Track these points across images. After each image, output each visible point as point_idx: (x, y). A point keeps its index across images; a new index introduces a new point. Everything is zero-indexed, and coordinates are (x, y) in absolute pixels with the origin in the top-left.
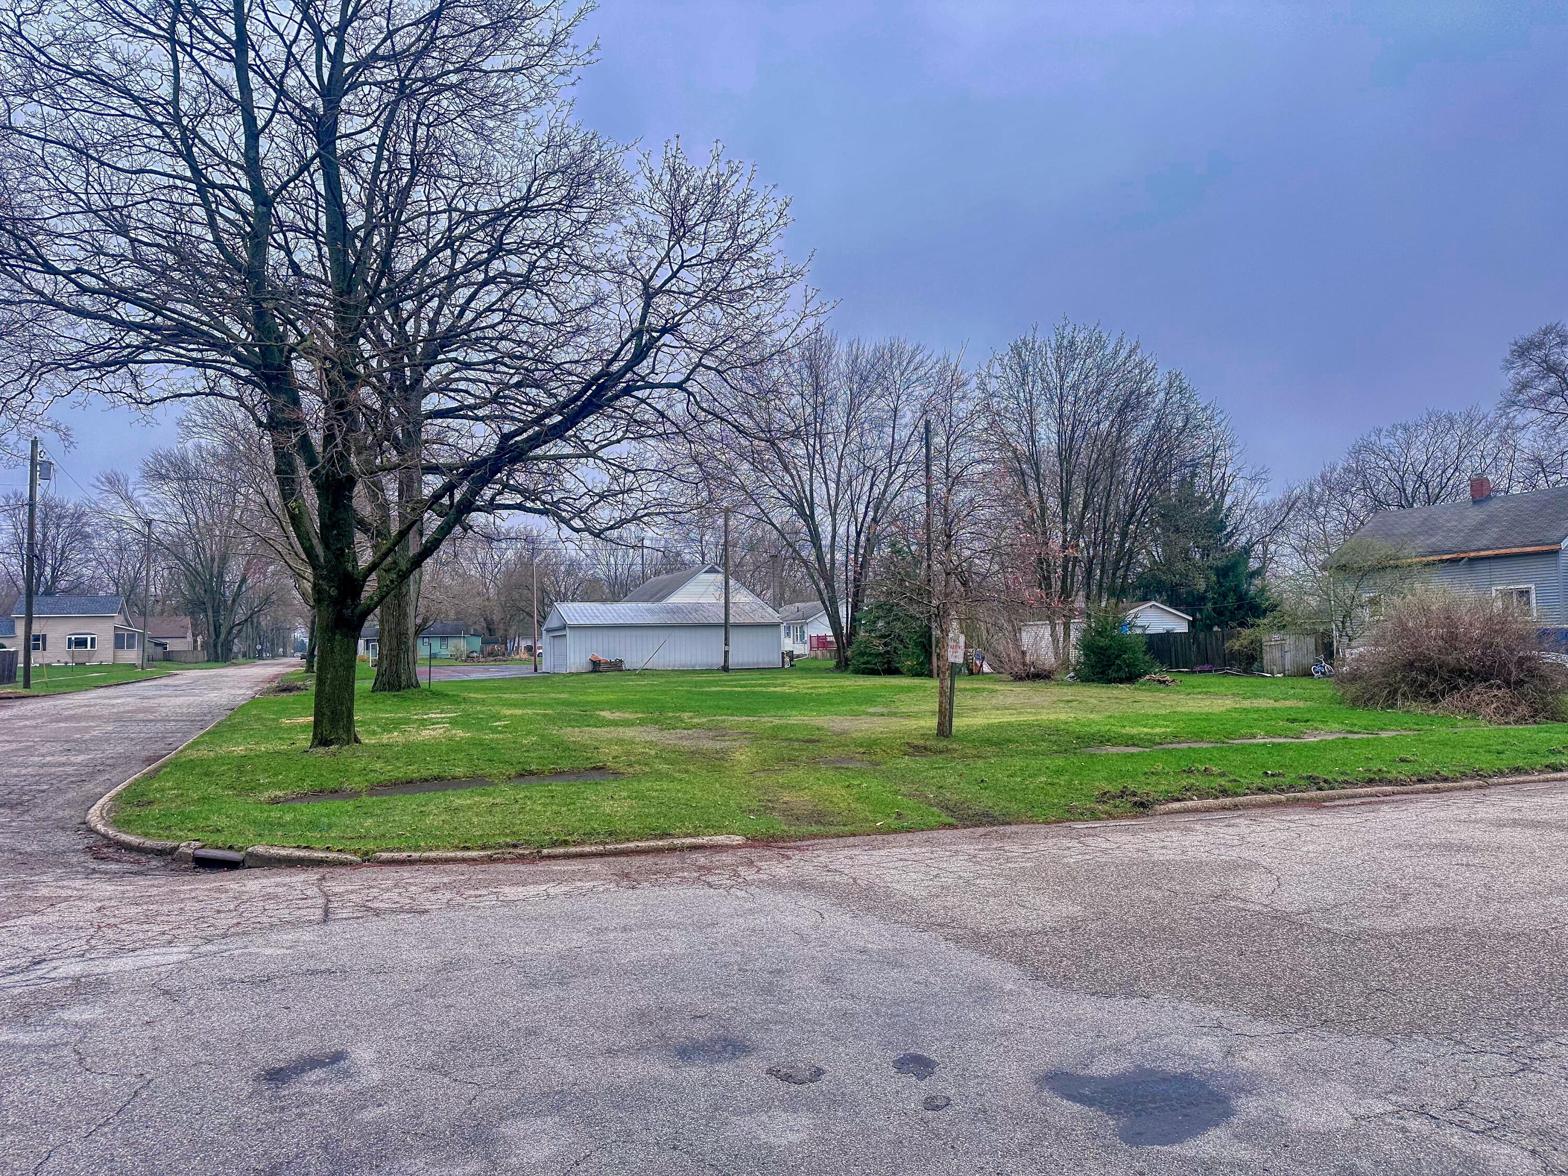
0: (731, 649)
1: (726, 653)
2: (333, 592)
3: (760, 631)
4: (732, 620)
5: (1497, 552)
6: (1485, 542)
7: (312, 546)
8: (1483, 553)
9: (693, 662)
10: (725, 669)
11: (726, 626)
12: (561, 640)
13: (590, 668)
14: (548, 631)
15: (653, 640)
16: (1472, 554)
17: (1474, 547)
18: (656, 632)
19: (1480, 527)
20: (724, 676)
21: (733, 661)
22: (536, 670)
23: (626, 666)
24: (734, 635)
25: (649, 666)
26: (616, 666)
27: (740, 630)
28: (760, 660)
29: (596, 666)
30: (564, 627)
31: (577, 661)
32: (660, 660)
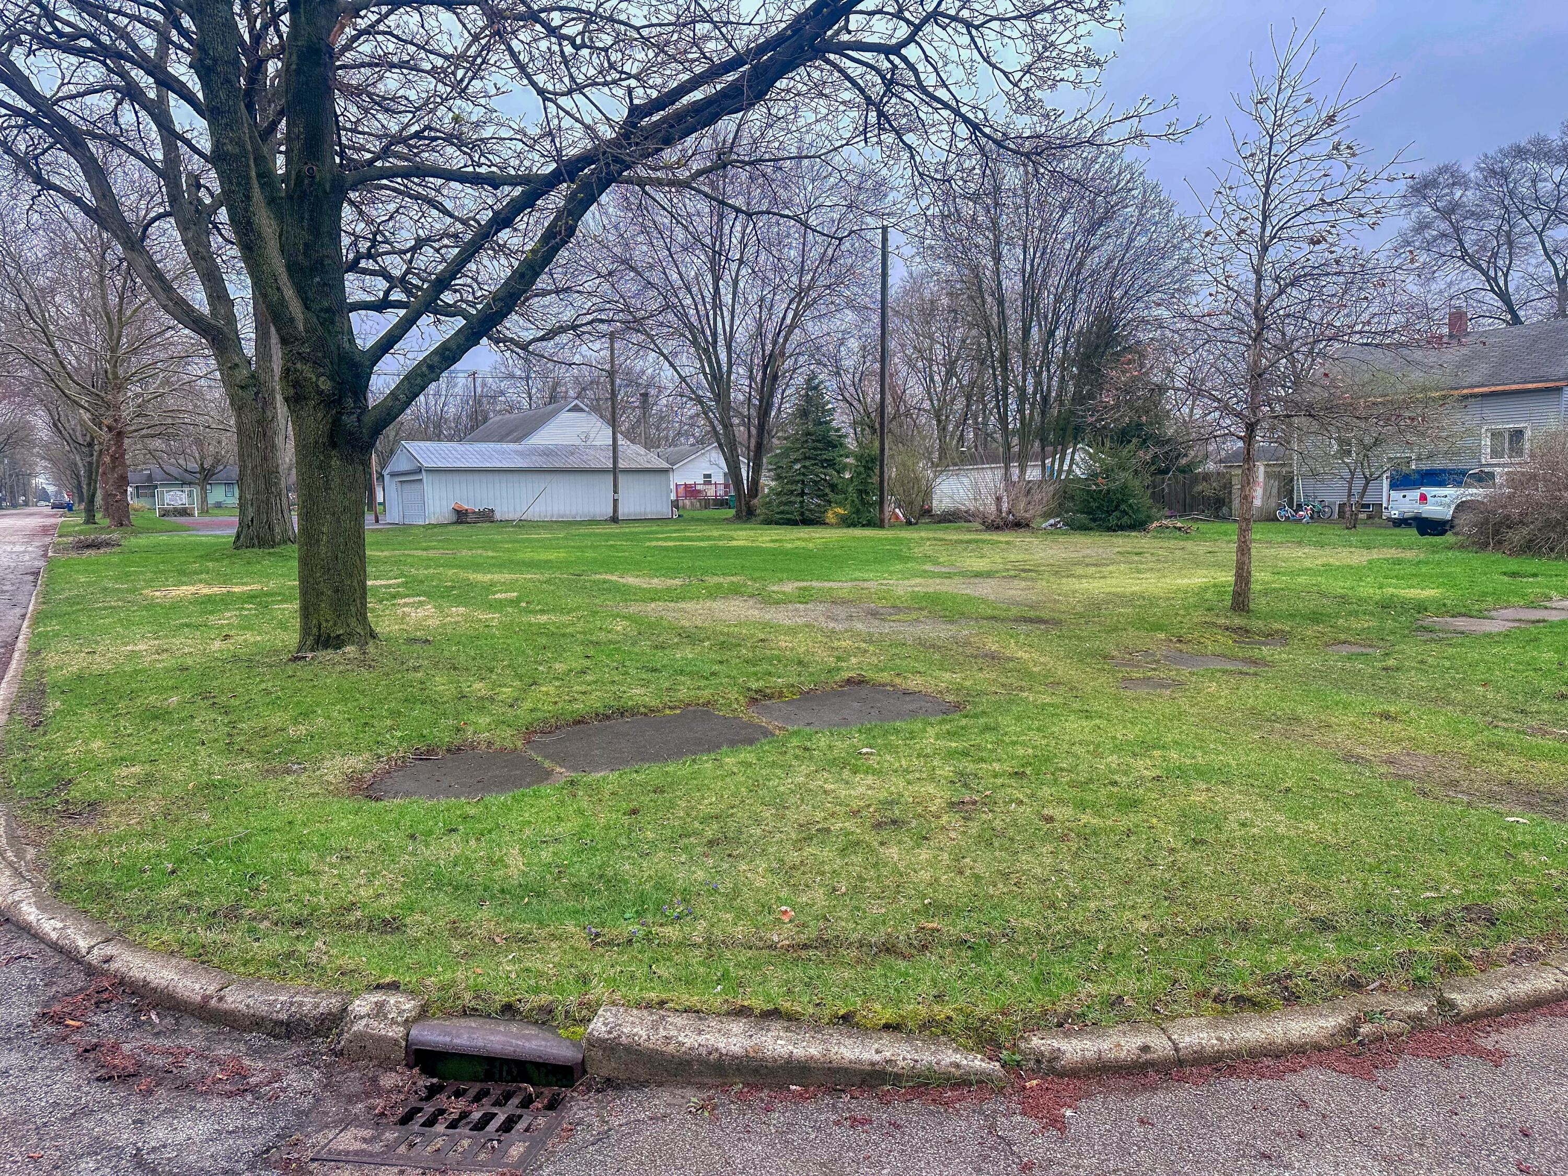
0: (620, 496)
1: (615, 501)
2: (325, 385)
3: (648, 478)
4: (622, 464)
5: (1493, 389)
6: (1476, 378)
7: (282, 301)
8: (1476, 390)
9: (574, 512)
10: (614, 519)
11: (615, 471)
12: (416, 486)
13: (454, 519)
14: (393, 475)
15: (537, 484)
16: (1465, 391)
17: (1466, 384)
18: (531, 478)
19: (1465, 364)
20: (614, 529)
21: (623, 512)
22: (377, 521)
23: (498, 516)
24: (621, 479)
25: (528, 516)
26: (487, 516)
27: (625, 477)
28: (648, 510)
29: (461, 516)
30: (419, 471)
31: (438, 510)
32: (537, 509)
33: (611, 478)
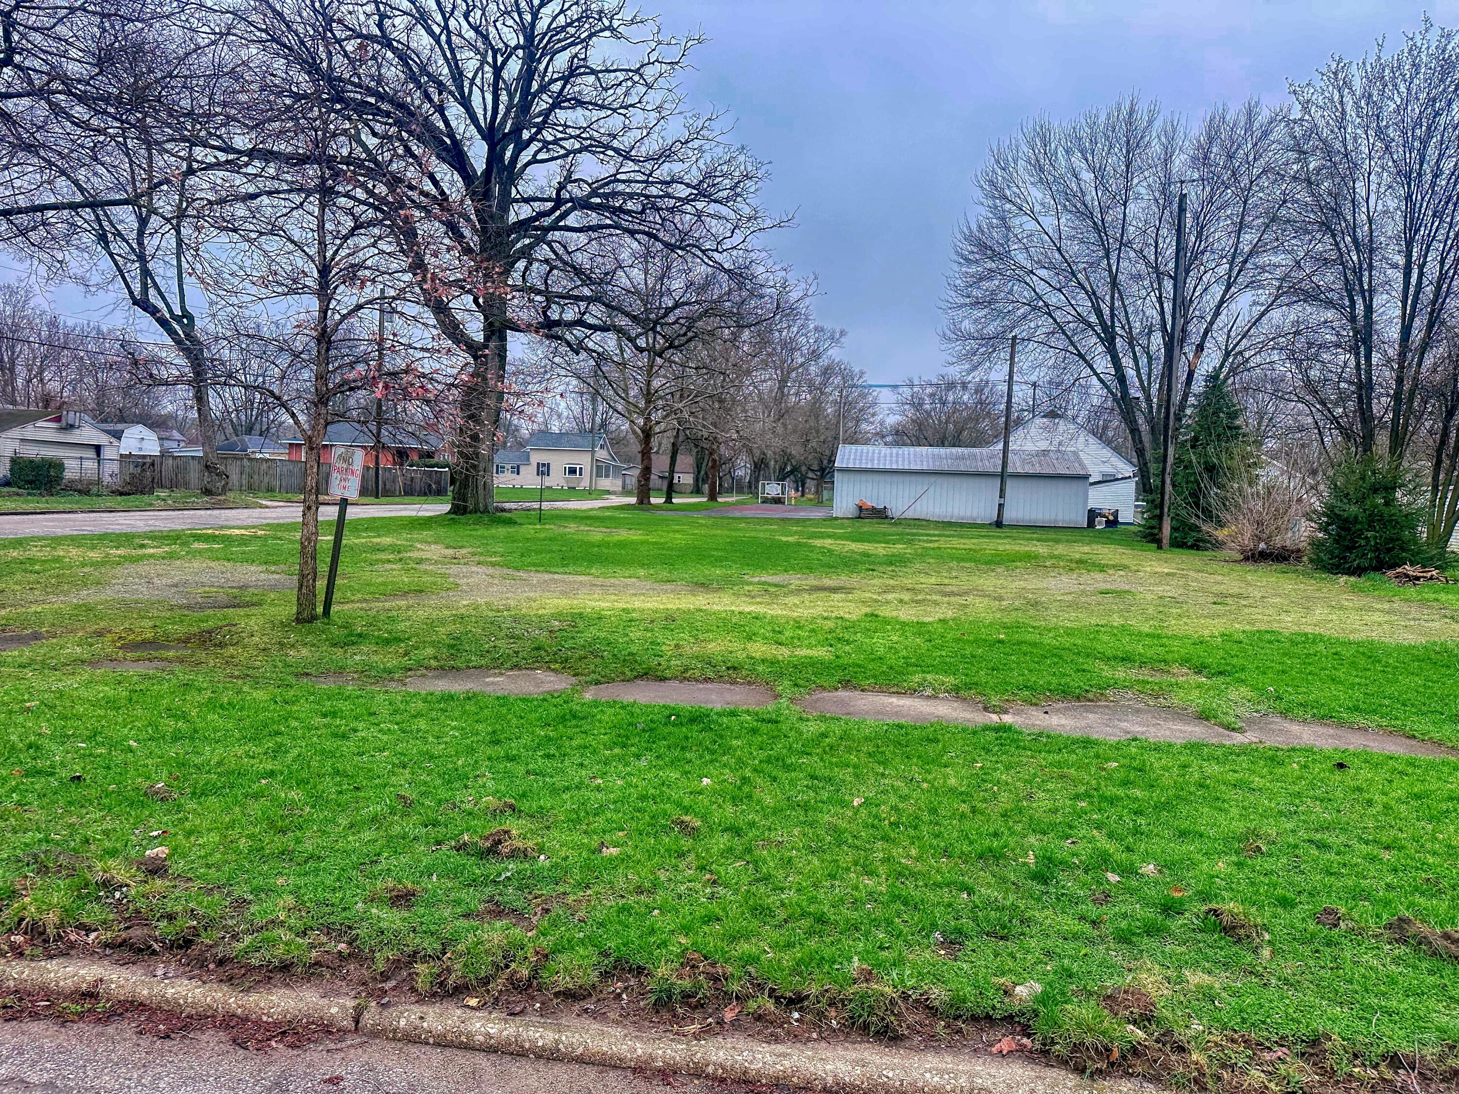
0: (997, 500)
1: (1001, 506)
3: (1061, 484)
4: (1010, 470)
10: (1001, 523)
11: (1003, 476)
13: (856, 513)
15: (919, 485)
18: (920, 478)
20: (997, 532)
21: (1009, 516)
23: (891, 514)
24: (1010, 484)
25: (909, 515)
26: (880, 514)
27: (1021, 483)
28: (1060, 517)
29: (862, 512)
31: (844, 505)
32: (918, 509)
33: (998, 482)
